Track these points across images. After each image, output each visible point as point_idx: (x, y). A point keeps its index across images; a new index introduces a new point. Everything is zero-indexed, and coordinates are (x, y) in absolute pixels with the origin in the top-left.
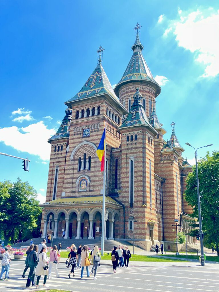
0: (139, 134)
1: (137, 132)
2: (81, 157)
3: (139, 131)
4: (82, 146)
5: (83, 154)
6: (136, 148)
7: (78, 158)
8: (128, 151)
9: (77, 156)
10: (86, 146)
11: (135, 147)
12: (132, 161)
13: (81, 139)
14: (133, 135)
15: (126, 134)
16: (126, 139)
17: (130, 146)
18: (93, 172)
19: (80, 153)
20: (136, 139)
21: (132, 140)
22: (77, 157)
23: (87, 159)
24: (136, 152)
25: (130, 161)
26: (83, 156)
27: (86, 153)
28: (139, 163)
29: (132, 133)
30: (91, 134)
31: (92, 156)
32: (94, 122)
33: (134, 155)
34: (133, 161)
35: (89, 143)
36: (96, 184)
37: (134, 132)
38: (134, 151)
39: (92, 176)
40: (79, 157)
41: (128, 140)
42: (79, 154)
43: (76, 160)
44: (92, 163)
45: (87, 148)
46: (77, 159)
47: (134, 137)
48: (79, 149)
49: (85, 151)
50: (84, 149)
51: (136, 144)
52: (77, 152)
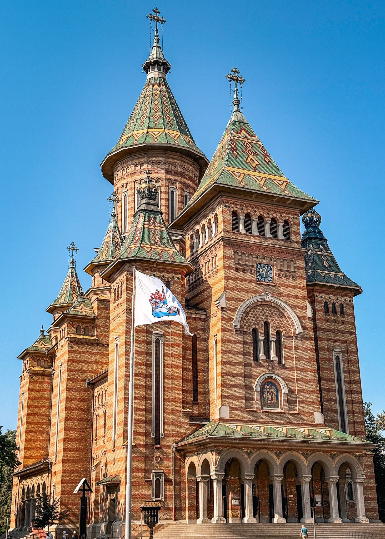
0: (347, 305)
1: (343, 298)
2: (257, 327)
3: (346, 298)
4: (259, 303)
5: (263, 323)
6: (344, 332)
7: (251, 330)
8: (330, 334)
9: (247, 322)
10: (270, 306)
11: (342, 329)
12: (337, 358)
13: (253, 285)
14: (336, 304)
15: (321, 297)
16: (323, 308)
17: (332, 326)
18: (290, 369)
19: (254, 317)
20: (342, 312)
21: (335, 313)
22: (249, 325)
23: (273, 336)
24: (346, 342)
25: (334, 358)
26: (263, 328)
27: (269, 321)
28: (352, 363)
29: (333, 297)
30: (278, 280)
31: (283, 333)
32: (282, 255)
33: (340, 345)
34: (341, 358)
35: (276, 300)
36: (303, 399)
37: (338, 297)
38: (341, 339)
39: (289, 379)
40: (254, 327)
41: (327, 312)
42: (252, 320)
43: (247, 333)
44: (285, 347)
45: (270, 311)
46: (248, 330)
47: (338, 309)
48: (251, 309)
49: (267, 316)
50: (263, 310)
51: (343, 323)
52: (248, 313)
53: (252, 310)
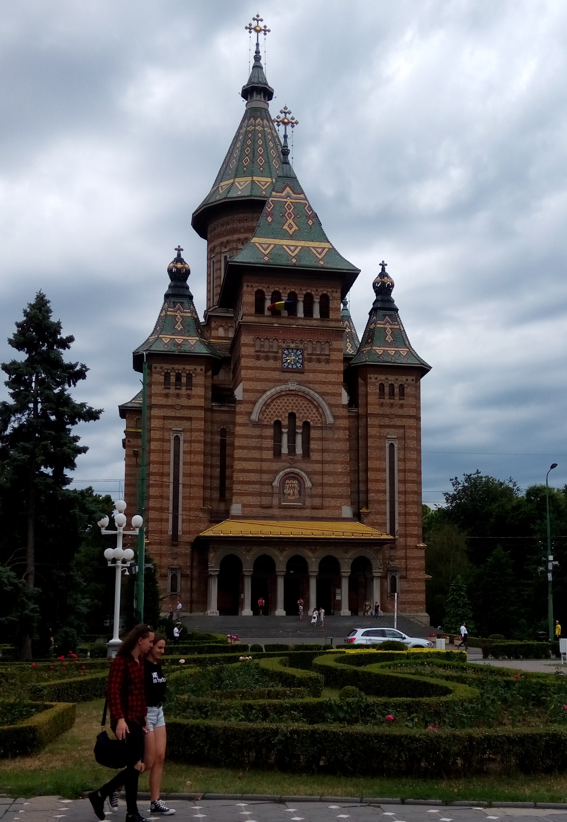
1: (404, 378)
2: (280, 419)
3: (407, 378)
4: (283, 393)
5: (287, 415)
6: (403, 416)
7: (272, 422)
8: (383, 419)
9: (268, 415)
10: (296, 395)
11: (400, 414)
12: (392, 445)
13: (277, 373)
14: (395, 385)
15: (376, 378)
16: (378, 390)
17: (387, 410)
18: (317, 462)
19: (277, 409)
20: (402, 394)
21: (392, 394)
22: (270, 418)
23: (299, 427)
24: (403, 427)
25: (387, 445)
26: (287, 419)
27: (295, 411)
28: (409, 451)
29: (391, 378)
30: (308, 366)
31: (311, 423)
32: (315, 337)
33: (396, 431)
34: (396, 446)
35: (303, 388)
36: (329, 493)
37: (397, 377)
38: (398, 424)
39: (315, 473)
40: (276, 419)
41: (381, 395)
42: (274, 412)
43: (267, 426)
44: (314, 439)
45: (297, 400)
46: (269, 423)
47: (397, 390)
48: (274, 399)
49: (292, 406)
50: (288, 400)
51: (402, 406)
52: (269, 405)
53: (275, 401)
